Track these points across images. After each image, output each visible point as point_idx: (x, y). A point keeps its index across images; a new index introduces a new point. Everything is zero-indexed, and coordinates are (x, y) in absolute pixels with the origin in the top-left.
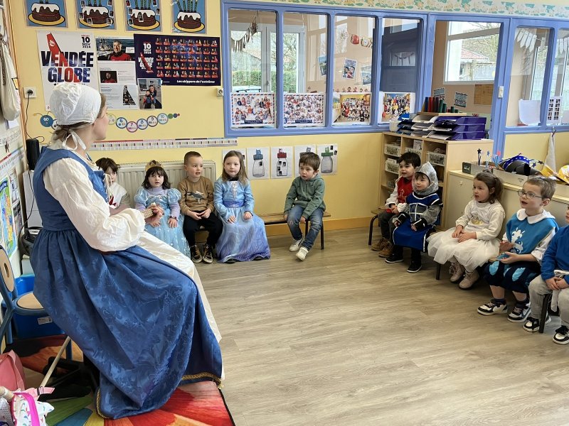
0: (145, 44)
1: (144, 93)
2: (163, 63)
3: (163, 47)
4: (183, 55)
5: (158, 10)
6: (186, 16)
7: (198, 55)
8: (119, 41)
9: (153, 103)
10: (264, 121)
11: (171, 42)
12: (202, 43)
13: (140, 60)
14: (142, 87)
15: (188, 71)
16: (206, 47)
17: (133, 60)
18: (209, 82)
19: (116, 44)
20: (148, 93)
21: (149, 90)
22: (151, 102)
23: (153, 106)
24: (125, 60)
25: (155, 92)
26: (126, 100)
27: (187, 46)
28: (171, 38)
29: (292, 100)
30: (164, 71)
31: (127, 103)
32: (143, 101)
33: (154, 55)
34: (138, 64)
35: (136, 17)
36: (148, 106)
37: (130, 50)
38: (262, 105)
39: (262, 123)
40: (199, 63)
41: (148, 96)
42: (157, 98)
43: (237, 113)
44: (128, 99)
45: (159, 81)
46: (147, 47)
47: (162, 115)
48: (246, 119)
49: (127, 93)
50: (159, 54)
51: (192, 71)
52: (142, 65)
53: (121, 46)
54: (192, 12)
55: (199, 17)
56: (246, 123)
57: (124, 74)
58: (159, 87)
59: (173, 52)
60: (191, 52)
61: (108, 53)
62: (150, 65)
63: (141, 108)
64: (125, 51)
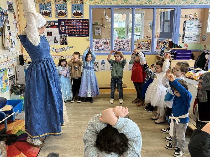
0: (62, 22)
2: (68, 29)
3: (68, 23)
4: (75, 25)
5: (67, 10)
6: (76, 12)
7: (80, 26)
8: (53, 21)
10: (106, 50)
12: (82, 21)
14: (61, 37)
15: (77, 31)
16: (84, 23)
18: (85, 35)
19: (52, 22)
20: (63, 39)
21: (63, 38)
22: (64, 42)
24: (55, 28)
25: (65, 39)
27: (76, 22)
28: (71, 20)
29: (117, 42)
30: (68, 31)
32: (61, 42)
33: (65, 26)
34: (59, 29)
35: (59, 13)
36: (63, 44)
37: (57, 24)
38: (105, 43)
41: (63, 40)
42: (66, 41)
43: (95, 46)
45: (67, 35)
47: (68, 47)
50: (67, 25)
52: (61, 30)
53: (54, 23)
54: (78, 10)
55: (81, 12)
56: (99, 50)
57: (55, 33)
59: (72, 25)
62: (64, 29)
63: (60, 44)
64: (55, 25)
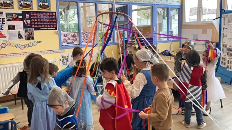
0: (26, 15)
1: (27, 34)
2: (34, 22)
3: (34, 16)
4: (42, 18)
5: (32, 2)
6: (43, 4)
7: (47, 19)
8: (16, 14)
11: (37, 14)
12: (50, 14)
13: (25, 21)
14: (26, 31)
15: (44, 25)
16: (51, 16)
17: (22, 21)
18: (53, 28)
19: (14, 15)
20: (29, 34)
21: (29, 33)
22: (30, 37)
23: (31, 39)
24: (19, 21)
25: (31, 33)
27: (43, 15)
28: (37, 12)
29: (85, 34)
30: (35, 25)
31: (20, 38)
33: (30, 19)
35: (22, 4)
36: (28, 39)
37: (21, 17)
38: (73, 36)
39: (73, 43)
40: (49, 22)
41: (29, 35)
42: (32, 35)
43: (64, 40)
44: (20, 36)
45: (33, 29)
46: (28, 16)
47: (35, 42)
48: (68, 42)
49: (20, 34)
50: (32, 18)
51: (46, 25)
53: (16, 15)
54: (45, 2)
55: (48, 4)
57: (18, 27)
58: (33, 31)
59: (38, 18)
60: (45, 17)
61: (11, 18)
62: (29, 23)
63: (26, 40)
64: (18, 18)
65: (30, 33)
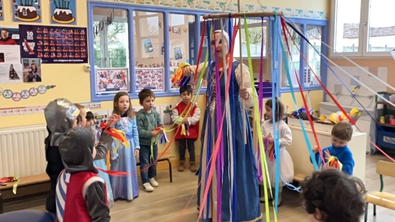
0: (28, 32)
1: (27, 70)
2: (43, 47)
3: (43, 35)
4: (58, 40)
5: (39, 7)
6: (61, 12)
7: (70, 41)
9: (34, 77)
10: (121, 89)
11: (49, 30)
12: (74, 31)
13: (24, 44)
14: (26, 65)
15: (62, 53)
16: (77, 35)
17: (18, 44)
18: (79, 60)
19: (3, 32)
20: (31, 70)
22: (33, 76)
23: (34, 80)
24: (12, 44)
25: (36, 69)
26: (12, 75)
27: (61, 34)
28: (49, 28)
29: (141, 73)
30: (44, 53)
31: (12, 78)
32: (26, 76)
33: (35, 40)
34: (22, 48)
35: (21, 11)
37: (16, 37)
38: (118, 77)
40: (71, 47)
41: (31, 72)
42: (37, 73)
43: (100, 83)
45: (40, 61)
46: (30, 35)
47: (42, 86)
48: (108, 88)
49: (13, 70)
50: (39, 40)
51: (65, 52)
52: (25, 49)
53: (8, 33)
54: (65, 8)
55: (71, 13)
56: (107, 90)
57: (10, 55)
58: (39, 65)
59: (51, 38)
60: (64, 39)
62: (32, 48)
64: (11, 38)
65: (34, 68)
